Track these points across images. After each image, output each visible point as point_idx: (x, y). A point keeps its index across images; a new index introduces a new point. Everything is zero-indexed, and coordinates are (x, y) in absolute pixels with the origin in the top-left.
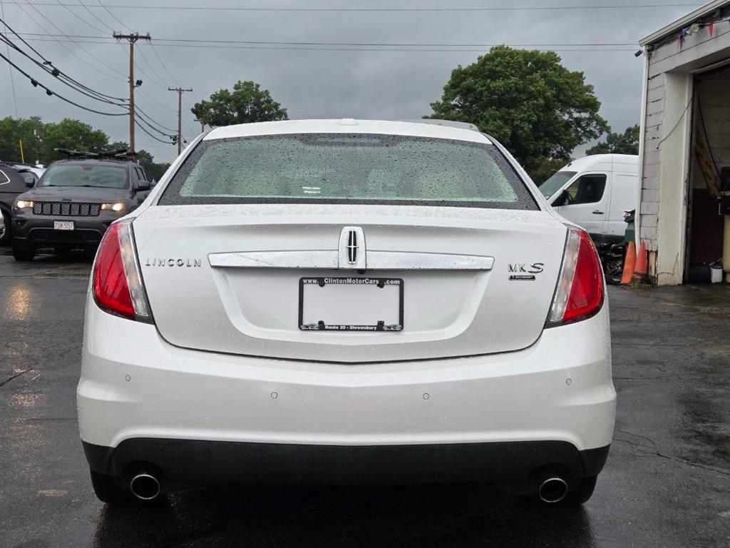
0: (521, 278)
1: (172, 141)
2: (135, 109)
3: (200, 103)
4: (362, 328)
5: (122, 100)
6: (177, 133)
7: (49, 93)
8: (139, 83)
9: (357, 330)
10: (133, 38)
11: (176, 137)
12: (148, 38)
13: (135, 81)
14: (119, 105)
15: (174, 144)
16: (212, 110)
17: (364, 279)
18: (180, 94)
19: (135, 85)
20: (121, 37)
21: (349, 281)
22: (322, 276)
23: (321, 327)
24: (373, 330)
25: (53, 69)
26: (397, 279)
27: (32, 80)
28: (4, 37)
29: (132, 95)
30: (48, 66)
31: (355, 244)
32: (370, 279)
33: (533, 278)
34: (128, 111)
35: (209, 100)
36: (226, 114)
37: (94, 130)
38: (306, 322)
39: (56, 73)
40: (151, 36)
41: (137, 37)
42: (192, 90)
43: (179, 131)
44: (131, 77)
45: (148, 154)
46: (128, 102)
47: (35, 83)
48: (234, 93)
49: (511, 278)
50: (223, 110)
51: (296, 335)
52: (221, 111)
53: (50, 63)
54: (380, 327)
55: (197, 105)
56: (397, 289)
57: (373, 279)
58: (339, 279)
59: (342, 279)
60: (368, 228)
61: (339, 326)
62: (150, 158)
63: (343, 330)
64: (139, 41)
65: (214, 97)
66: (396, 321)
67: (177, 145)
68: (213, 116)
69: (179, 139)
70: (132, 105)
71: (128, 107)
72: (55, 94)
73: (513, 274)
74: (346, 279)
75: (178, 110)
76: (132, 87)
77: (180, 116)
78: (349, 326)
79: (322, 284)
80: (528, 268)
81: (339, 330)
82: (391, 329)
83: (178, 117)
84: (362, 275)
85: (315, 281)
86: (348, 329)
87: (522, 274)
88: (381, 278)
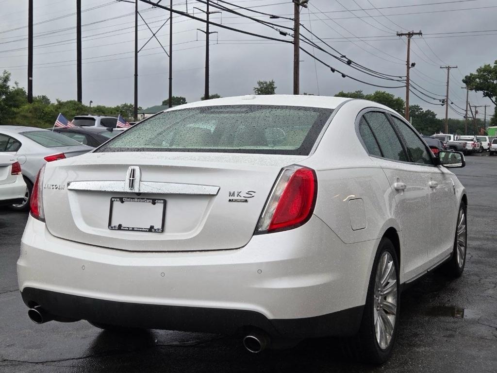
0: (236, 201)
1: (441, 103)
2: (410, 82)
3: (469, 75)
4: (141, 230)
5: (400, 77)
6: (446, 98)
7: (344, 76)
8: (413, 65)
9: (138, 231)
10: (410, 35)
11: (444, 100)
12: (420, 34)
13: (410, 64)
14: (398, 81)
15: (442, 105)
16: (477, 80)
17: (144, 199)
18: (448, 70)
19: (410, 66)
20: (402, 35)
21: (136, 200)
22: (121, 197)
23: (120, 227)
24: (146, 231)
25: (347, 60)
26: (162, 200)
27: (331, 68)
28: (311, 42)
29: (408, 74)
30: (344, 59)
31: (133, 177)
32: (147, 199)
33: (246, 201)
34: (405, 84)
35: (475, 73)
36: (488, 82)
37: (396, 97)
38: (113, 225)
39: (349, 63)
40: (422, 32)
41: (413, 34)
42: (457, 67)
43: (447, 96)
44: (408, 61)
45: (433, 112)
46: (405, 78)
47: (333, 70)
48: (495, 66)
49: (230, 200)
50: (486, 80)
51: (106, 233)
52: (484, 79)
53: (345, 57)
54: (151, 229)
55: (466, 77)
56: (162, 205)
57: (149, 199)
58: (131, 198)
59: (133, 198)
60: (143, 168)
61: (129, 228)
62: (434, 115)
63: (130, 230)
64: (414, 36)
65: (479, 71)
66: (160, 227)
67: (445, 106)
68: (478, 84)
69: (447, 101)
70: (408, 80)
71: (406, 82)
72: (347, 76)
73: (231, 198)
74: (134, 198)
75: (447, 82)
76: (408, 68)
77: (448, 85)
78: (134, 228)
79: (122, 202)
80: (243, 194)
81: (128, 230)
82: (156, 231)
83: (446, 87)
84: (141, 196)
85: (118, 200)
86: (133, 230)
87: (239, 198)
88: (153, 198)
